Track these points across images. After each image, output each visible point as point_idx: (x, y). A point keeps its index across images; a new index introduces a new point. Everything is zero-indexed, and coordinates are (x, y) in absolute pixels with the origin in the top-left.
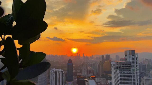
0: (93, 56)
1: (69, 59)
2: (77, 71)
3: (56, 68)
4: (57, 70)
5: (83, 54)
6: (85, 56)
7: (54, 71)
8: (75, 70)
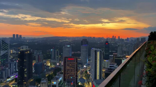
0: (128, 38)
1: (106, 41)
2: (113, 51)
3: (95, 48)
4: (96, 49)
5: (119, 37)
6: (121, 39)
7: (94, 50)
8: (111, 51)
